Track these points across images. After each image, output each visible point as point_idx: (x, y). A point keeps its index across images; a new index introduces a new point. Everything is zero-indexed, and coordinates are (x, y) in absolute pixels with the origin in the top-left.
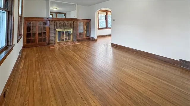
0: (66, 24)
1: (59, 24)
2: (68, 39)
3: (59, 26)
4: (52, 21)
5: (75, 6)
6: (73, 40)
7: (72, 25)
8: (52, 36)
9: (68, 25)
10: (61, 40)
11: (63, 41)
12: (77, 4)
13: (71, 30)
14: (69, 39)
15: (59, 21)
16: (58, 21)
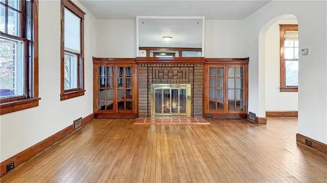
0: (175, 72)
1: (157, 71)
2: (179, 110)
3: (157, 77)
4: (143, 65)
5: (199, 22)
6: (193, 115)
7: (191, 74)
8: (142, 101)
9: (180, 74)
10: (163, 111)
11: (168, 114)
12: (203, 18)
13: (188, 88)
14: (183, 111)
15: (158, 65)
16: (155, 65)
